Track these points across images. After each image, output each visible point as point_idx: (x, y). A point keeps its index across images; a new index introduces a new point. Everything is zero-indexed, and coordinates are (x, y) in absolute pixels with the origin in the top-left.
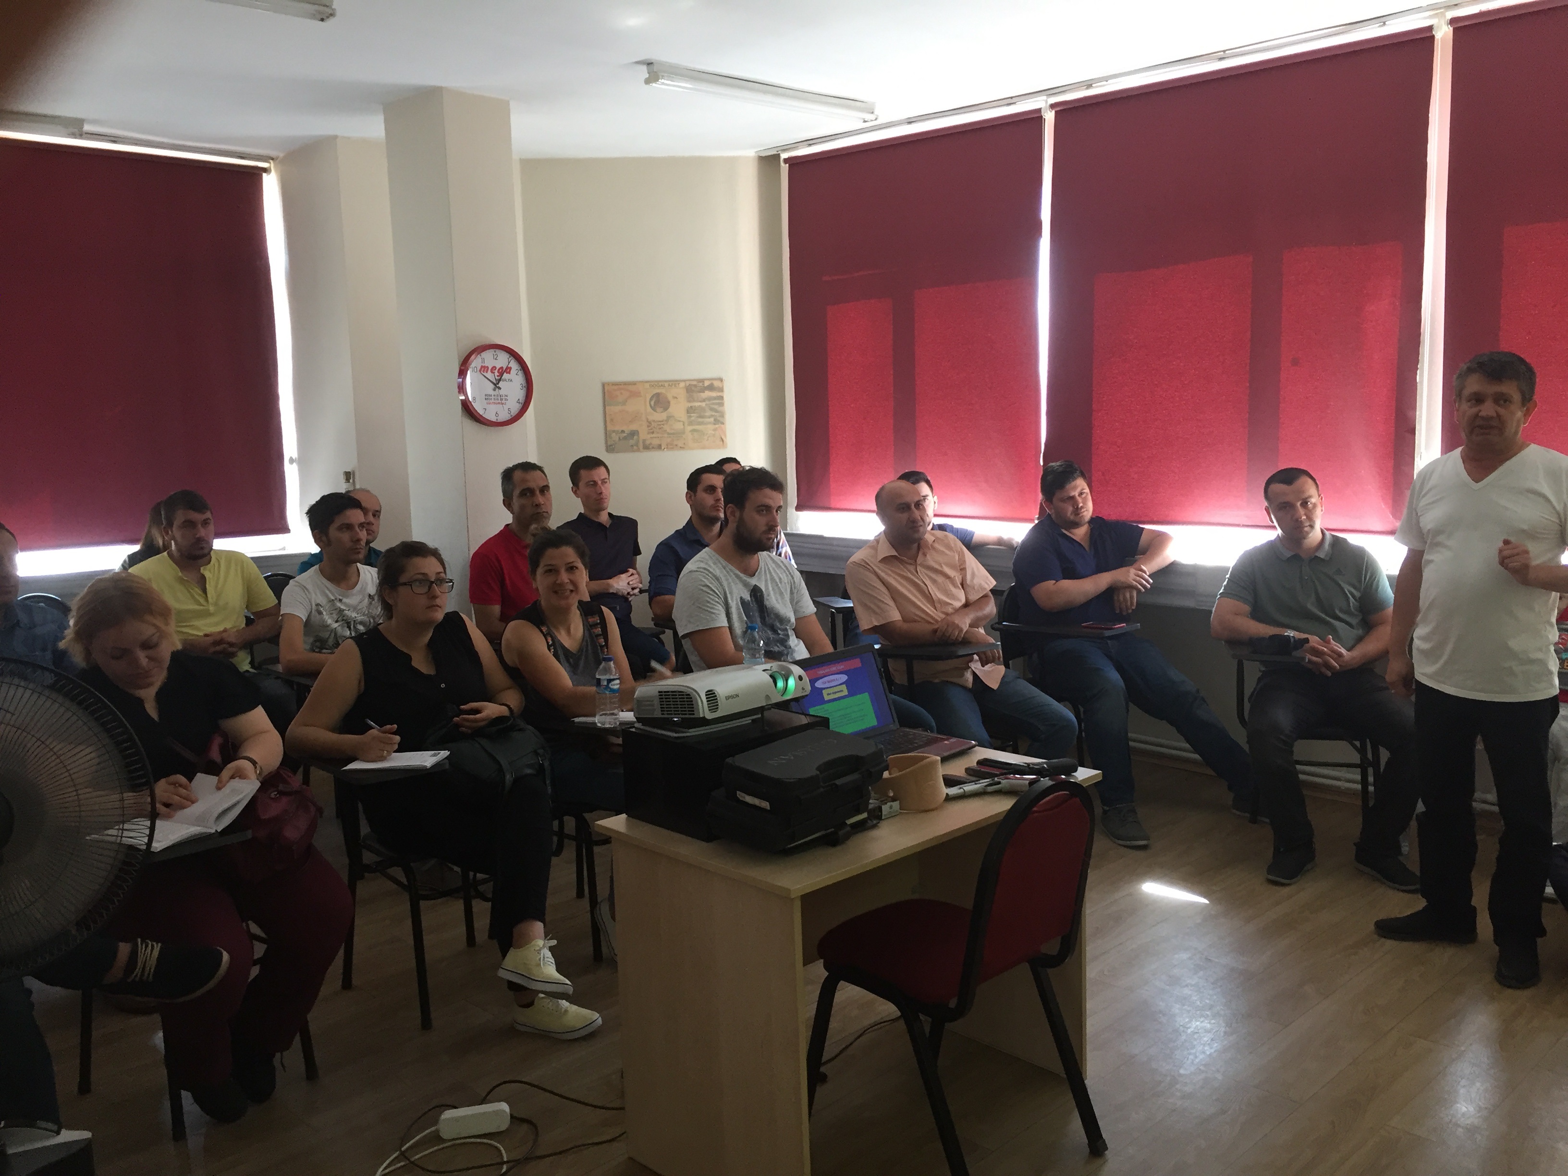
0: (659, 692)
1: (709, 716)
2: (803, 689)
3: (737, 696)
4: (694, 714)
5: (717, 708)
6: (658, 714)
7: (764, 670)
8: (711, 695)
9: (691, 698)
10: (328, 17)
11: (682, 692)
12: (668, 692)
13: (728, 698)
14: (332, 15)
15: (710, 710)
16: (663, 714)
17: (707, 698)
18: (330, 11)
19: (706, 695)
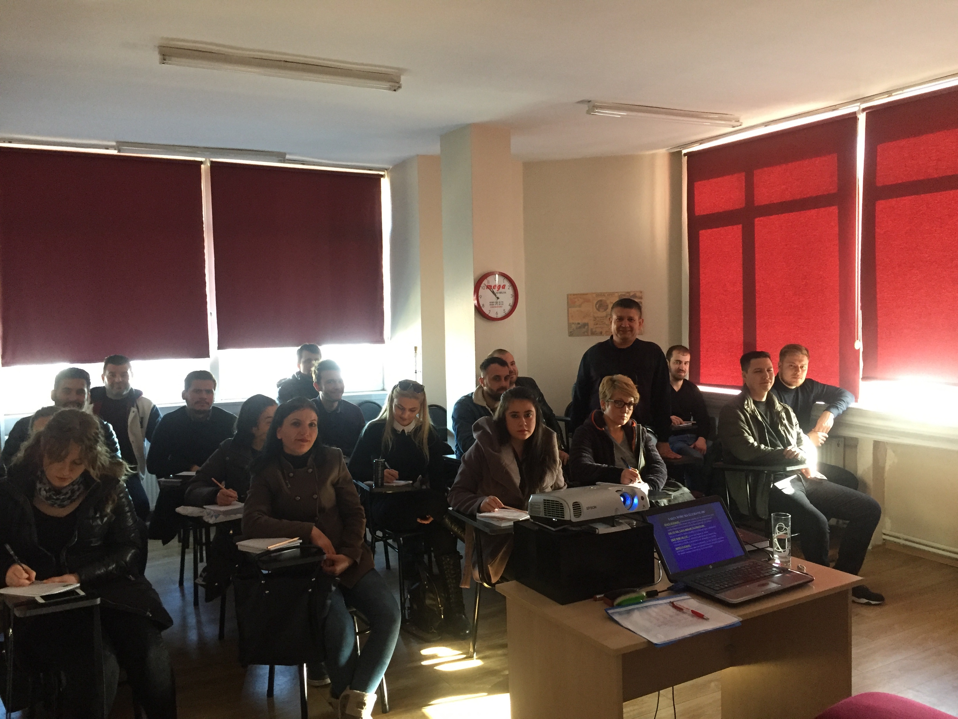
0: (544, 500)
1: (574, 520)
2: (644, 506)
3: (595, 507)
4: (564, 517)
5: (580, 515)
6: (542, 515)
7: (617, 491)
8: (577, 506)
9: (563, 506)
10: (398, 89)
11: (558, 502)
12: (549, 500)
13: (588, 508)
14: (399, 87)
15: (574, 516)
16: (545, 515)
17: (573, 507)
18: (397, 85)
19: (573, 505)
